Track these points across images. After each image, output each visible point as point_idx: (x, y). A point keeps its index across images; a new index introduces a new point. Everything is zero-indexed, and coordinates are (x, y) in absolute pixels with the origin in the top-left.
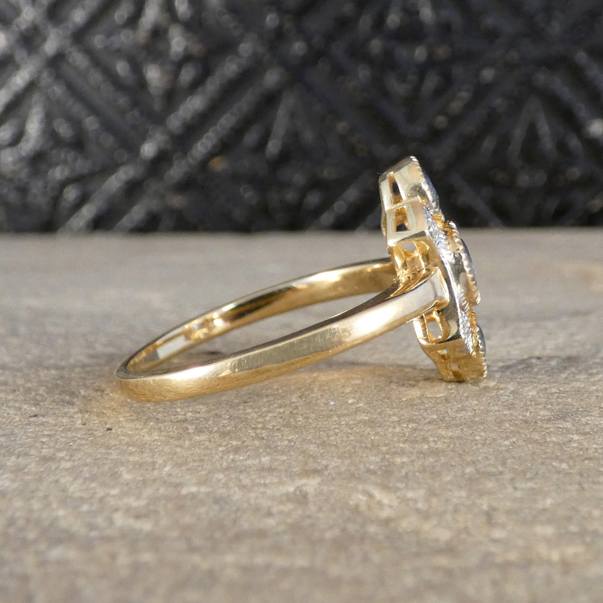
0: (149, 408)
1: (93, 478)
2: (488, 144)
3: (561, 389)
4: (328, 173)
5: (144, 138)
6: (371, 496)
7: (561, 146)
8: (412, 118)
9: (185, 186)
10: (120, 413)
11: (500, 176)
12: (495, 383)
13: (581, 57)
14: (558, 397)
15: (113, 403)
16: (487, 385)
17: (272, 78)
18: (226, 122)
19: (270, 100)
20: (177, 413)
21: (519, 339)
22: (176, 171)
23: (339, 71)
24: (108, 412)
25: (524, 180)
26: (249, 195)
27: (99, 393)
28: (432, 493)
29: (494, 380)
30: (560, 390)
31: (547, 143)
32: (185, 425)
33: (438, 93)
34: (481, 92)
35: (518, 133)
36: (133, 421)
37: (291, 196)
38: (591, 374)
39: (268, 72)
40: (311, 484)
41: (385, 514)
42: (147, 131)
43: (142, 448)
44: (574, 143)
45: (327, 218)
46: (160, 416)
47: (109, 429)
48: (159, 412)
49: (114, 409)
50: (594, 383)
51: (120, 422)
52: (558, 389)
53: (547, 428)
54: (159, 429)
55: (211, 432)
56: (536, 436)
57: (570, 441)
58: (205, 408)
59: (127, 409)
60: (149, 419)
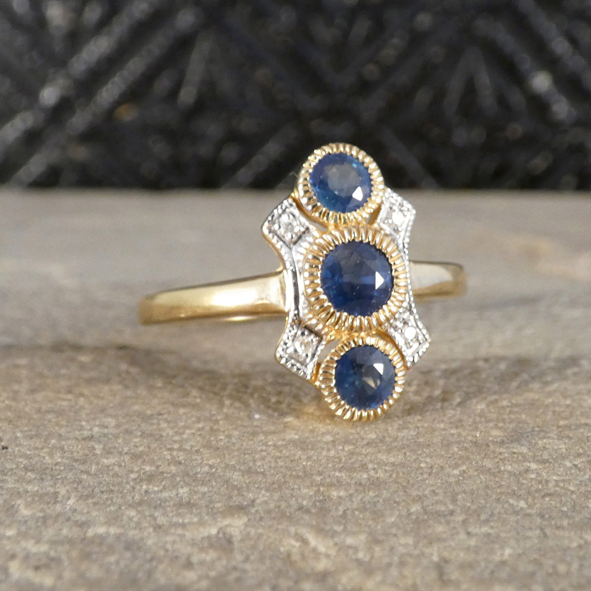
0: (50, 421)
3: (513, 401)
4: (247, 125)
5: (43, 82)
6: (305, 542)
7: (502, 101)
9: (89, 136)
10: (17, 427)
11: (435, 132)
14: (510, 412)
15: (9, 414)
17: (185, 19)
18: (135, 66)
20: (82, 428)
21: (462, 333)
22: (79, 120)
24: (5, 425)
25: (461, 136)
26: (159, 148)
28: (375, 540)
30: (512, 403)
32: (91, 443)
33: (369, 40)
34: (416, 39)
36: (32, 437)
37: (205, 150)
38: (546, 383)
40: (236, 525)
41: (322, 565)
43: (43, 472)
44: (516, 98)
45: (245, 174)
46: (63, 431)
47: (5, 448)
48: (61, 426)
49: (10, 422)
50: (550, 394)
51: (17, 438)
52: (509, 402)
53: (501, 453)
54: (62, 448)
55: (121, 453)
56: (488, 464)
57: (527, 471)
58: (114, 421)
59: (25, 421)
60: (50, 435)
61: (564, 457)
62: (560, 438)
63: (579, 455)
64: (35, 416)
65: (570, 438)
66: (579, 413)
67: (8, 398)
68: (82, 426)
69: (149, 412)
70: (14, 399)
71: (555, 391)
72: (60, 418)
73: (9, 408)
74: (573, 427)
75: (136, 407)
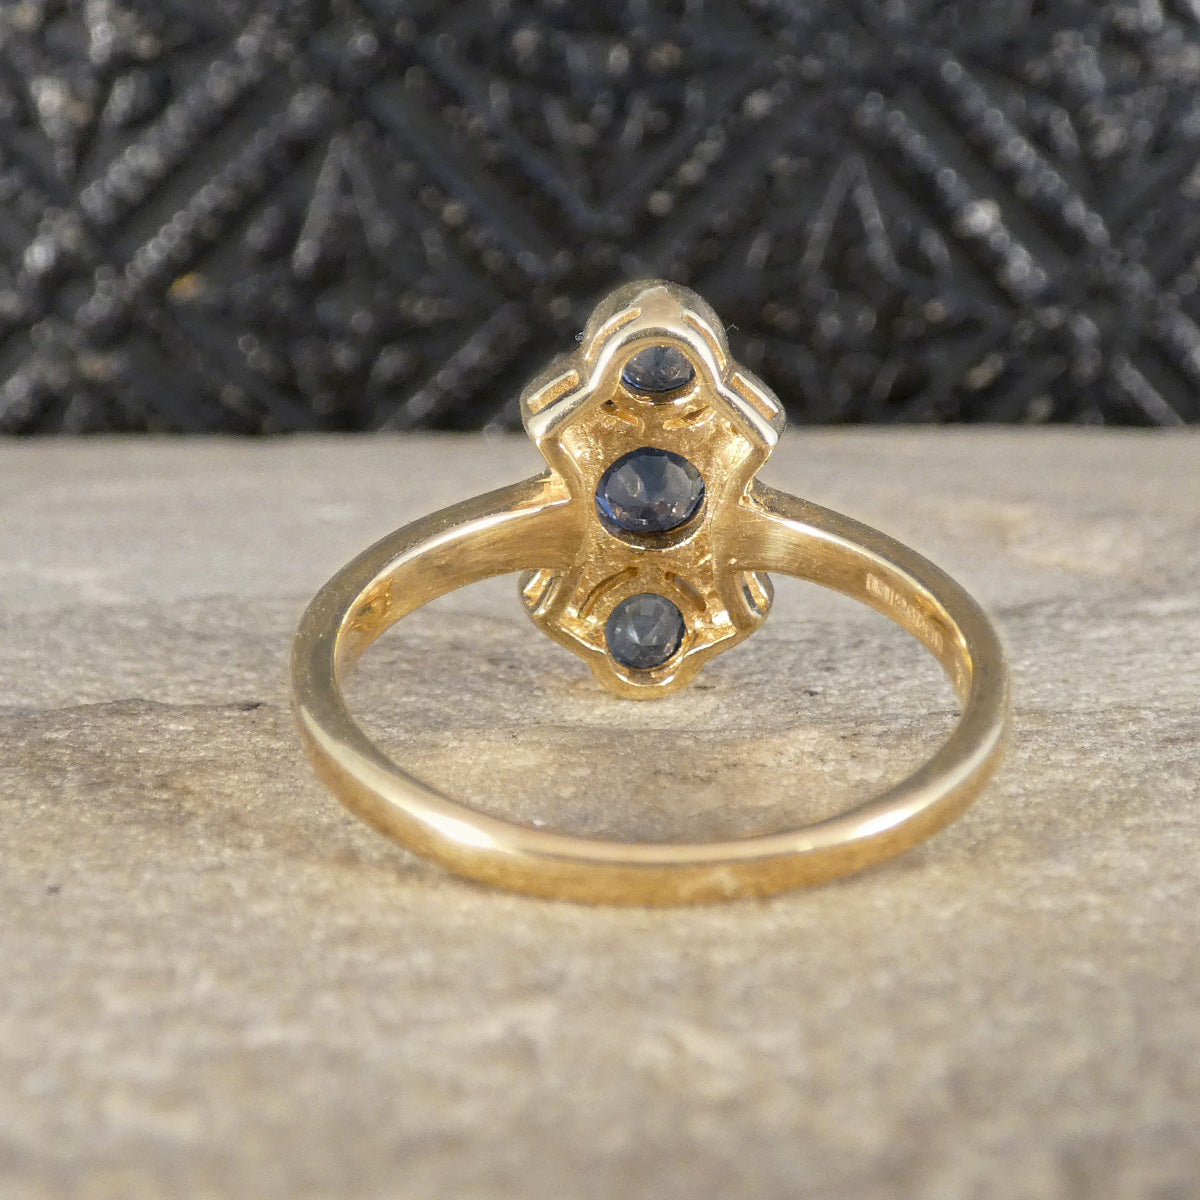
0: (134, 839)
1: (38, 1010)
2: (757, 250)
3: (1027, 786)
4: (421, 309)
5: (31, 230)
6: (677, 1047)
7: (910, 255)
8: (597, 194)
9: (115, 334)
10: (72, 852)
11: (784, 317)
12: (881, 772)
13: (952, 70)
14: (1027, 806)
15: (51, 828)
16: (866, 777)
17: (304, 107)
18: (207, 196)
19: (301, 151)
20: (199, 851)
21: (900, 671)
22: (97, 304)
23: (446, 96)
24: (46, 849)
25: (830, 324)
26: (254, 354)
27: (16, 804)
29: (877, 767)
30: (1024, 789)
31: (880, 250)
32: (223, 878)
33: (652, 140)
34: (744, 139)
35: (820, 227)
36: (103, 870)
37: (343, 357)
38: (1083, 751)
39: (299, 96)
40: (539, 1018)
41: (718, 1087)
42: (38, 218)
43: (139, 933)
44: (934, 246)
45: (419, 403)
46: (163, 856)
47: (54, 890)
48: (159, 848)
49: (56, 842)
50: (1094, 772)
51: (74, 872)
52: (1019, 787)
53: (1025, 879)
54: (168, 889)
55: (285, 895)
56: (1004, 897)
57: (1083, 908)
58: (261, 836)
59: (84, 841)
60: (138, 866)
61: (1148, 882)
62: (1134, 848)
63: (1176, 878)
64: (103, 832)
65: (1154, 849)
66: (1158, 803)
67: (44, 800)
68: (199, 847)
69: (325, 820)
70: (55, 801)
71: (1103, 766)
72: (154, 834)
73: (50, 818)
74: (1153, 829)
75: (299, 811)
